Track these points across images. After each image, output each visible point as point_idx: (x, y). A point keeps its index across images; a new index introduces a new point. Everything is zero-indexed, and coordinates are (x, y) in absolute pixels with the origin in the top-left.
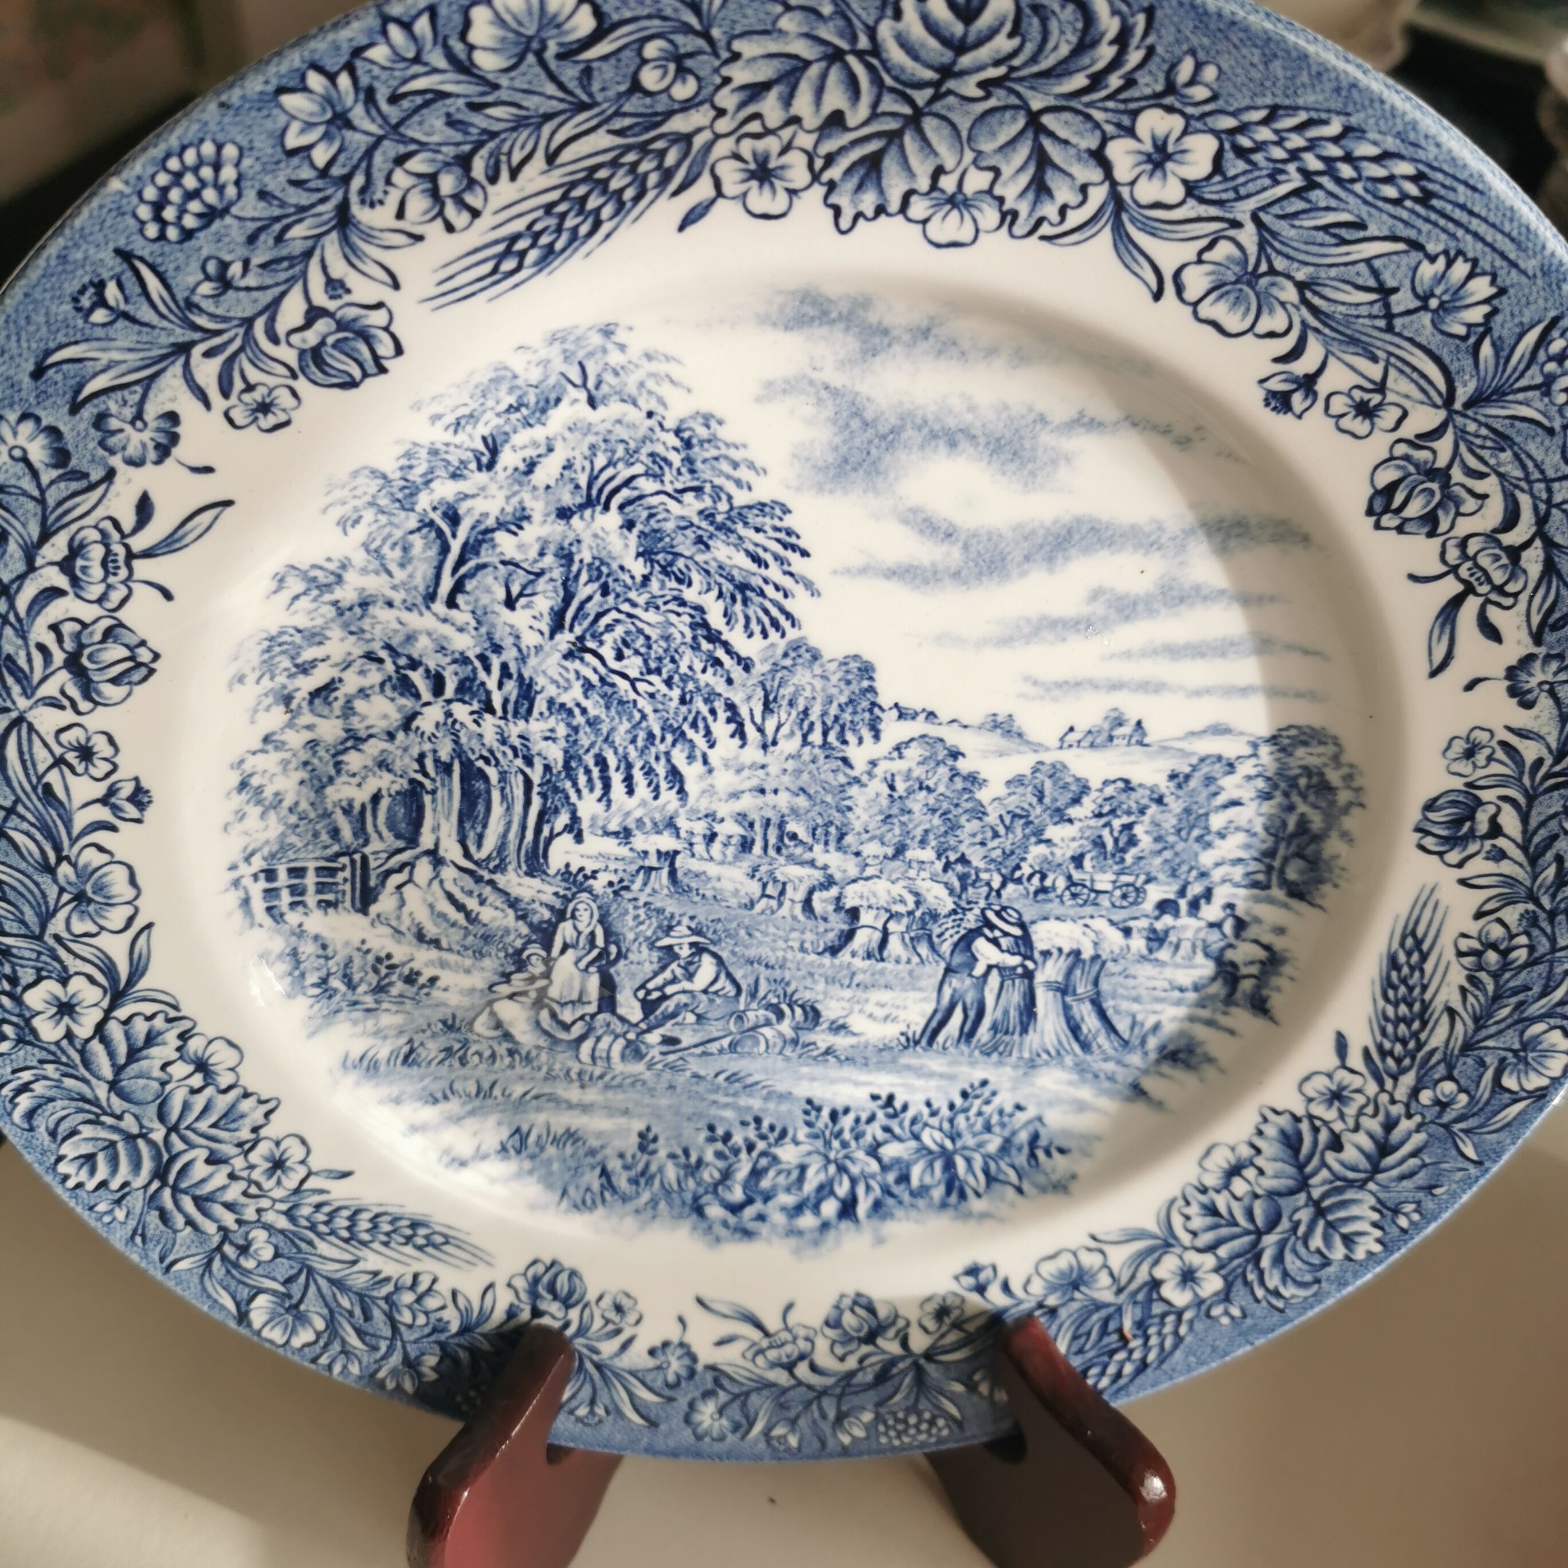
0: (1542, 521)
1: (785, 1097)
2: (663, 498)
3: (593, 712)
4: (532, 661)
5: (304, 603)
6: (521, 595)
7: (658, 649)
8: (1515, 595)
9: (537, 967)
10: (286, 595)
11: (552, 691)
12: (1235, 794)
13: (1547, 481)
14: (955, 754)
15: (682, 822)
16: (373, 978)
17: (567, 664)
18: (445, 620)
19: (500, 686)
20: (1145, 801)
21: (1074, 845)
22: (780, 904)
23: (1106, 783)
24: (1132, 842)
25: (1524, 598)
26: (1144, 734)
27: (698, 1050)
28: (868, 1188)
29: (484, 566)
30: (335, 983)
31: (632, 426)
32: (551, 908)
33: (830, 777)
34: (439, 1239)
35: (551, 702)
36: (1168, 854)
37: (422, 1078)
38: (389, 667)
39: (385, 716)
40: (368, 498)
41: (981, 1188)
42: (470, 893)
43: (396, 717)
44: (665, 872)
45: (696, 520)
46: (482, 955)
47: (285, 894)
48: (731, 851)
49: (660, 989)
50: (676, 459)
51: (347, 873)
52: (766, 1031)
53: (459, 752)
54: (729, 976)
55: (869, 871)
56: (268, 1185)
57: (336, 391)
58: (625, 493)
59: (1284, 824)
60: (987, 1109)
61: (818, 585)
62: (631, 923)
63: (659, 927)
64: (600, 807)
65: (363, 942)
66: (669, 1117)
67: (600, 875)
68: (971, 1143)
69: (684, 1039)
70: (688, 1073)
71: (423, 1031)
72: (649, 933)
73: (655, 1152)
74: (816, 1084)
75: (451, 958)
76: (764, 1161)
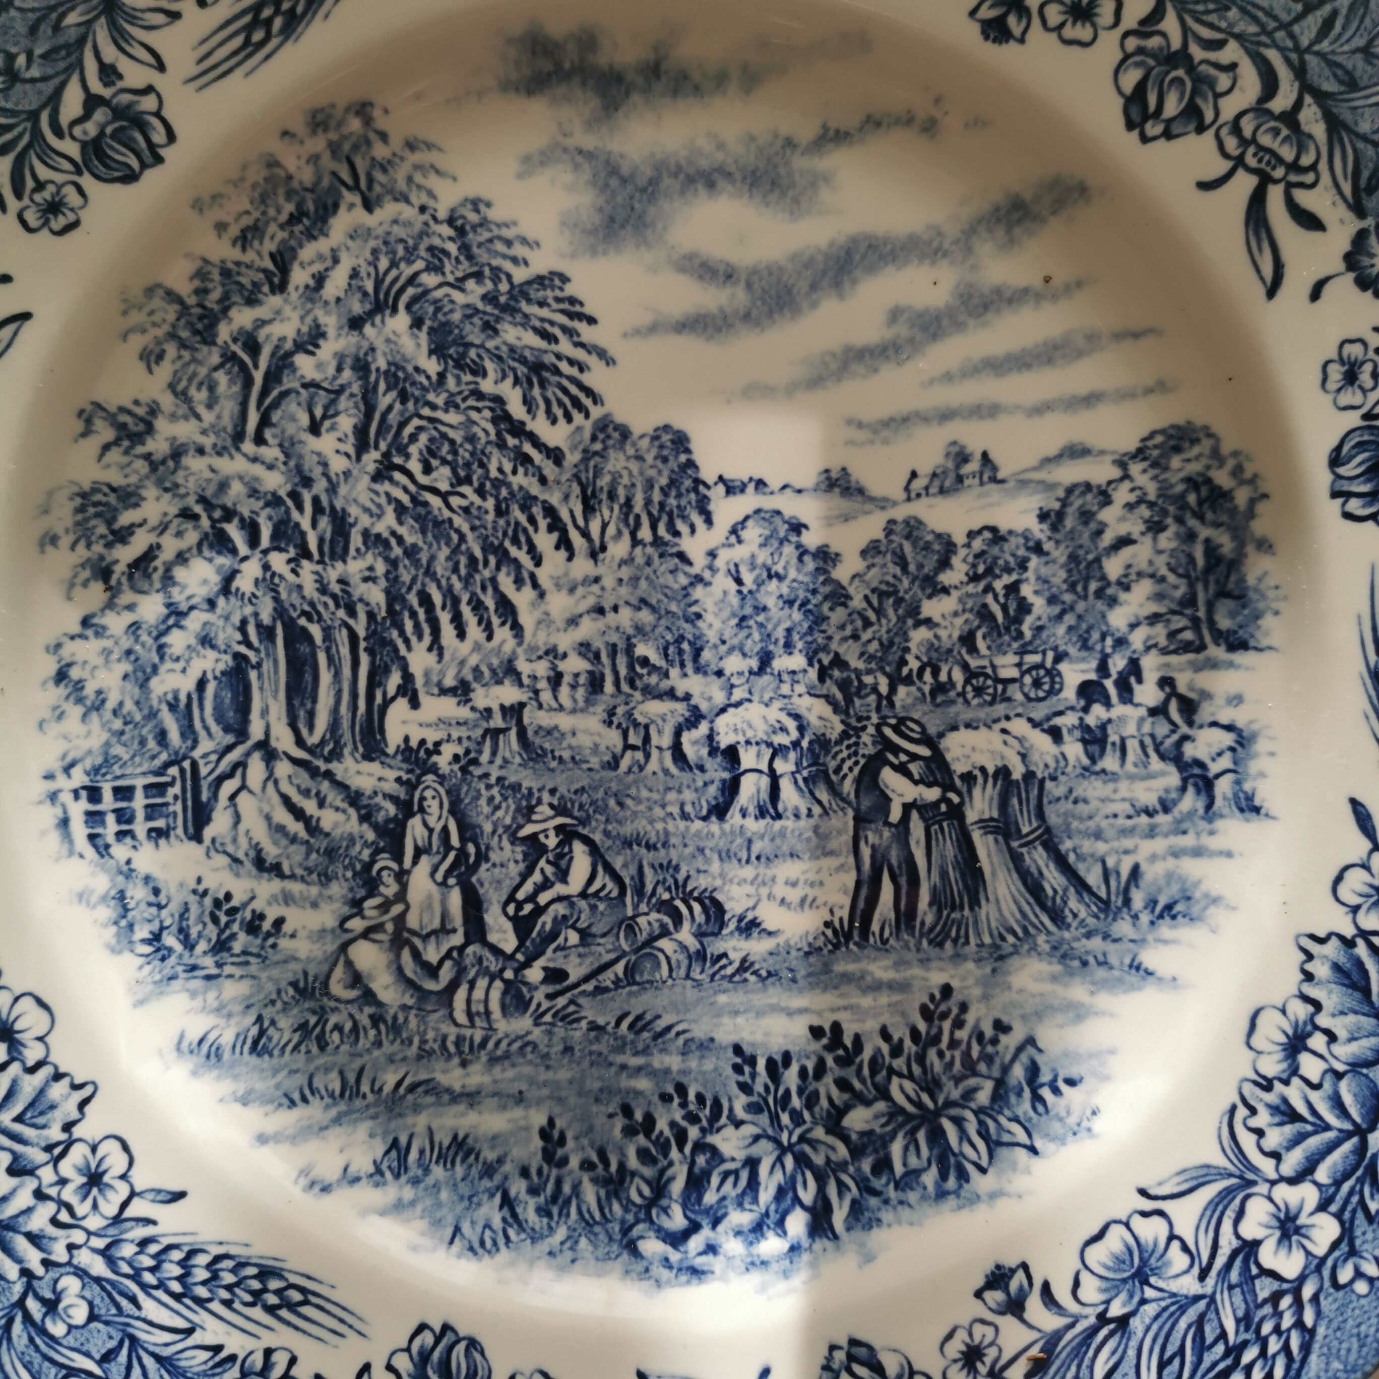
0: (1300, 72)
1: (706, 1045)
2: (446, 290)
3: (410, 539)
4: (343, 490)
5: (114, 455)
6: (325, 417)
7: (464, 454)
8: (1313, 167)
9: (390, 888)
10: (93, 444)
11: (365, 521)
12: (1123, 529)
13: (1286, 27)
14: (797, 527)
15: (523, 666)
16: (212, 931)
17: (377, 487)
18: (255, 460)
19: (314, 525)
20: (1021, 552)
21: (959, 621)
22: (648, 756)
23: (971, 535)
24: (1024, 608)
25: (1323, 166)
26: (995, 469)
27: (589, 987)
28: (842, 1187)
29: (284, 394)
30: (170, 940)
31: (408, 224)
32: (394, 799)
33: (669, 580)
34: (296, 1296)
35: (366, 534)
36: (1069, 619)
37: (276, 1071)
38: (205, 523)
39: (205, 582)
40: (166, 328)
41: (984, 1162)
42: (306, 793)
43: (215, 580)
44: (513, 734)
45: (480, 305)
46: (329, 879)
47: (111, 819)
48: (581, 693)
49: (532, 898)
50: (452, 248)
51: (176, 789)
52: (664, 943)
53: (280, 611)
54: (609, 869)
55: (738, 694)
56: (82, 1209)
57: (118, 187)
58: (411, 291)
59: (1192, 560)
60: (962, 1035)
61: (612, 352)
62: (486, 810)
63: (518, 810)
64: (432, 658)
65: (199, 880)
66: (572, 1100)
67: (444, 748)
68: (956, 1094)
69: (570, 970)
70: (584, 1024)
71: (273, 1002)
72: (508, 821)
73: (564, 1161)
74: (740, 1020)
75: (296, 887)
76: (701, 1160)
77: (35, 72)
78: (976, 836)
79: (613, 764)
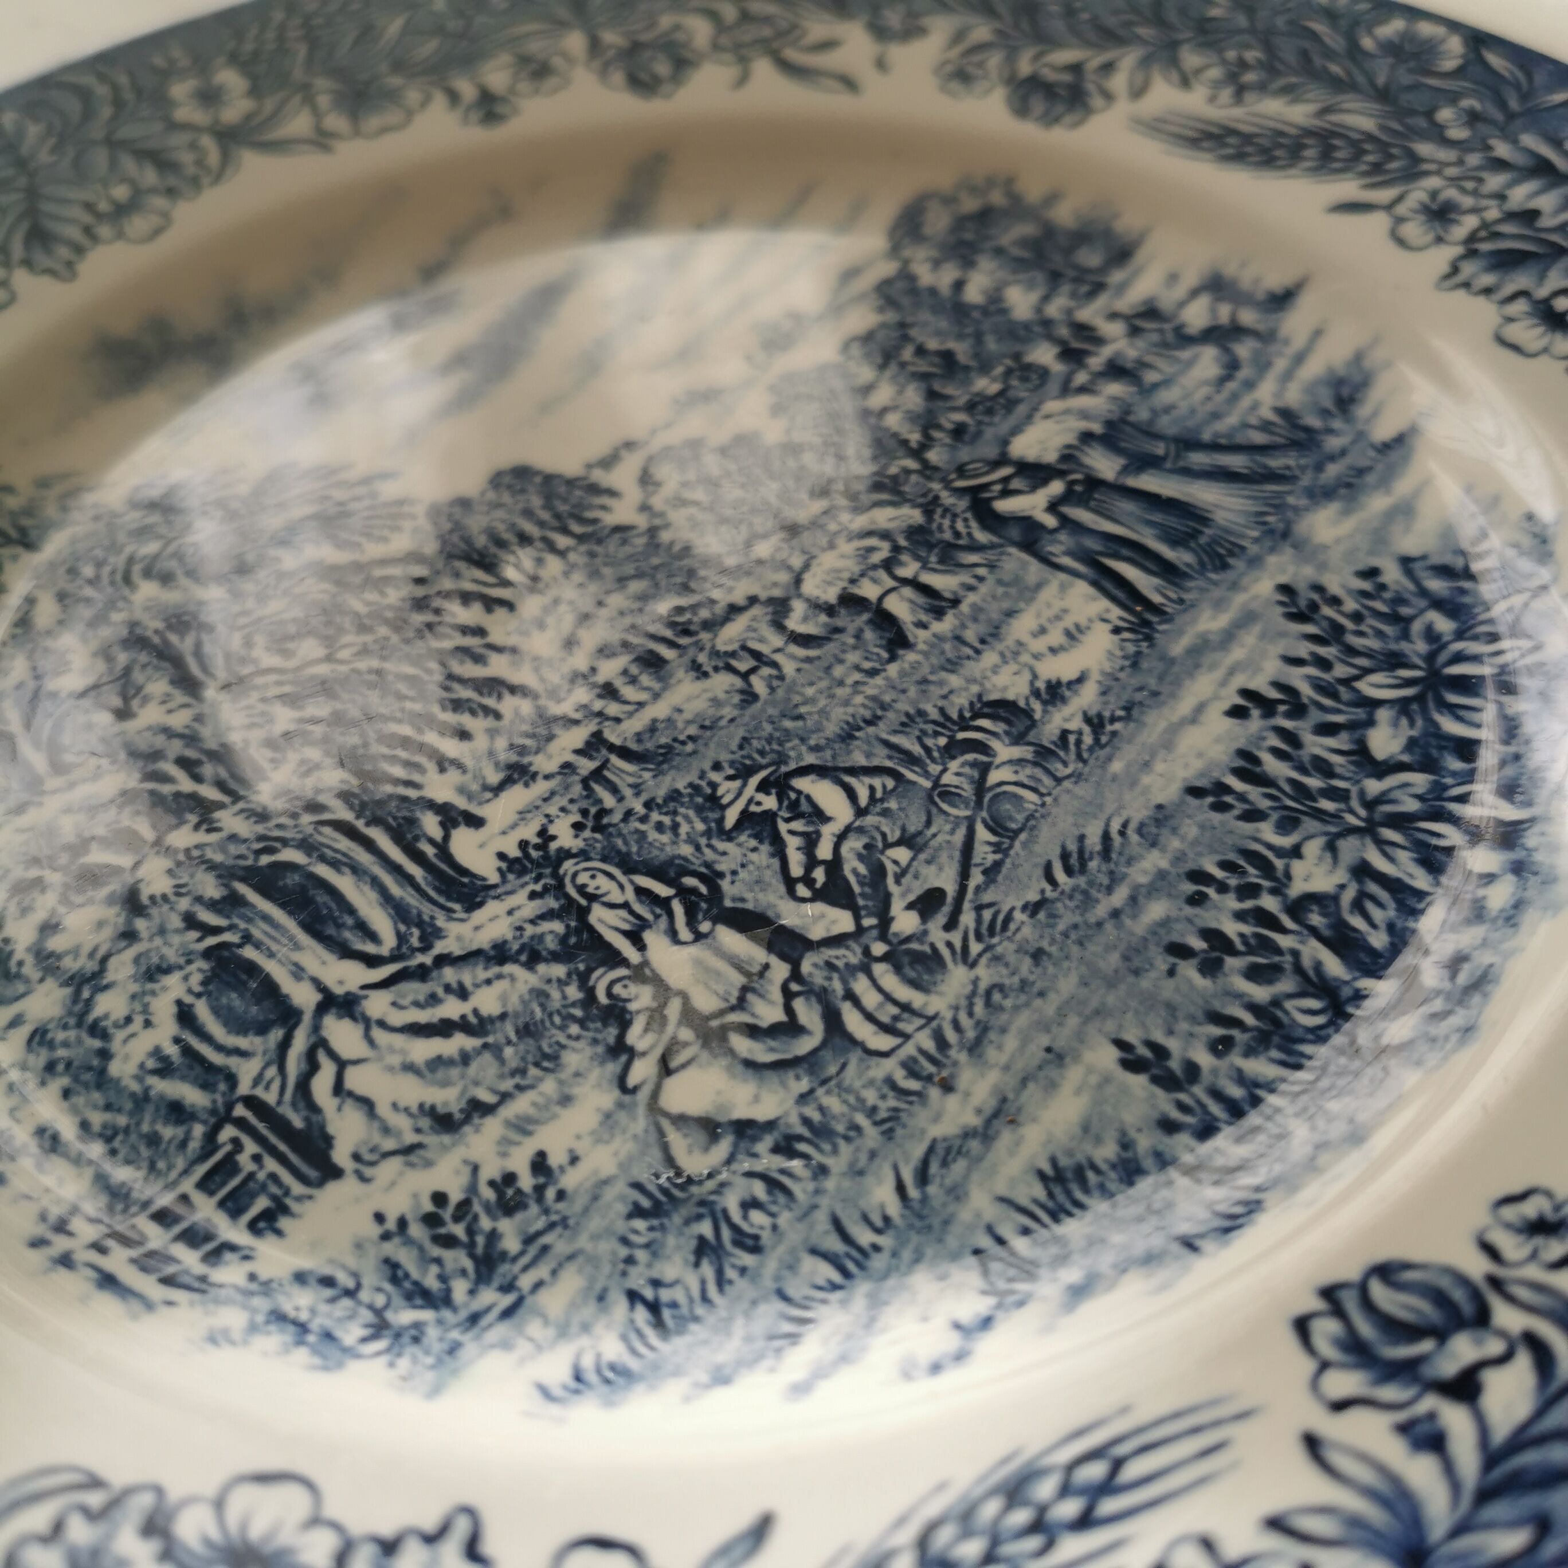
1: (1162, 816)
3: (323, 712)
4: (205, 732)
6: (128, 700)
7: (317, 619)
11: (257, 735)
12: (948, 280)
14: (696, 443)
15: (560, 709)
16: (457, 1259)
17: (245, 702)
18: (71, 786)
19: (198, 779)
20: (895, 334)
21: (910, 393)
22: (775, 665)
23: (843, 352)
24: (946, 354)
27: (976, 878)
28: (1465, 799)
29: (60, 721)
30: (404, 1316)
31: (90, 535)
32: (548, 915)
33: (627, 550)
35: (270, 743)
36: (989, 337)
37: (725, 1329)
38: (54, 878)
39: (100, 924)
42: (433, 1000)
43: (113, 913)
44: (615, 760)
46: (555, 1058)
47: (178, 1250)
48: (646, 680)
49: (812, 862)
51: (251, 1147)
53: (227, 873)
54: (854, 771)
55: (797, 562)
58: (138, 567)
59: (1019, 259)
60: (1350, 606)
61: (388, 470)
62: (665, 838)
63: (699, 810)
64: (453, 776)
65: (379, 1218)
66: (1111, 1000)
67: (552, 830)
68: (1421, 647)
69: (937, 884)
70: (1019, 916)
71: (630, 1260)
72: (700, 826)
73: (1192, 1070)
74: (1159, 767)
75: (521, 1105)
76: (1316, 919)
78: (1132, 482)
79: (749, 697)
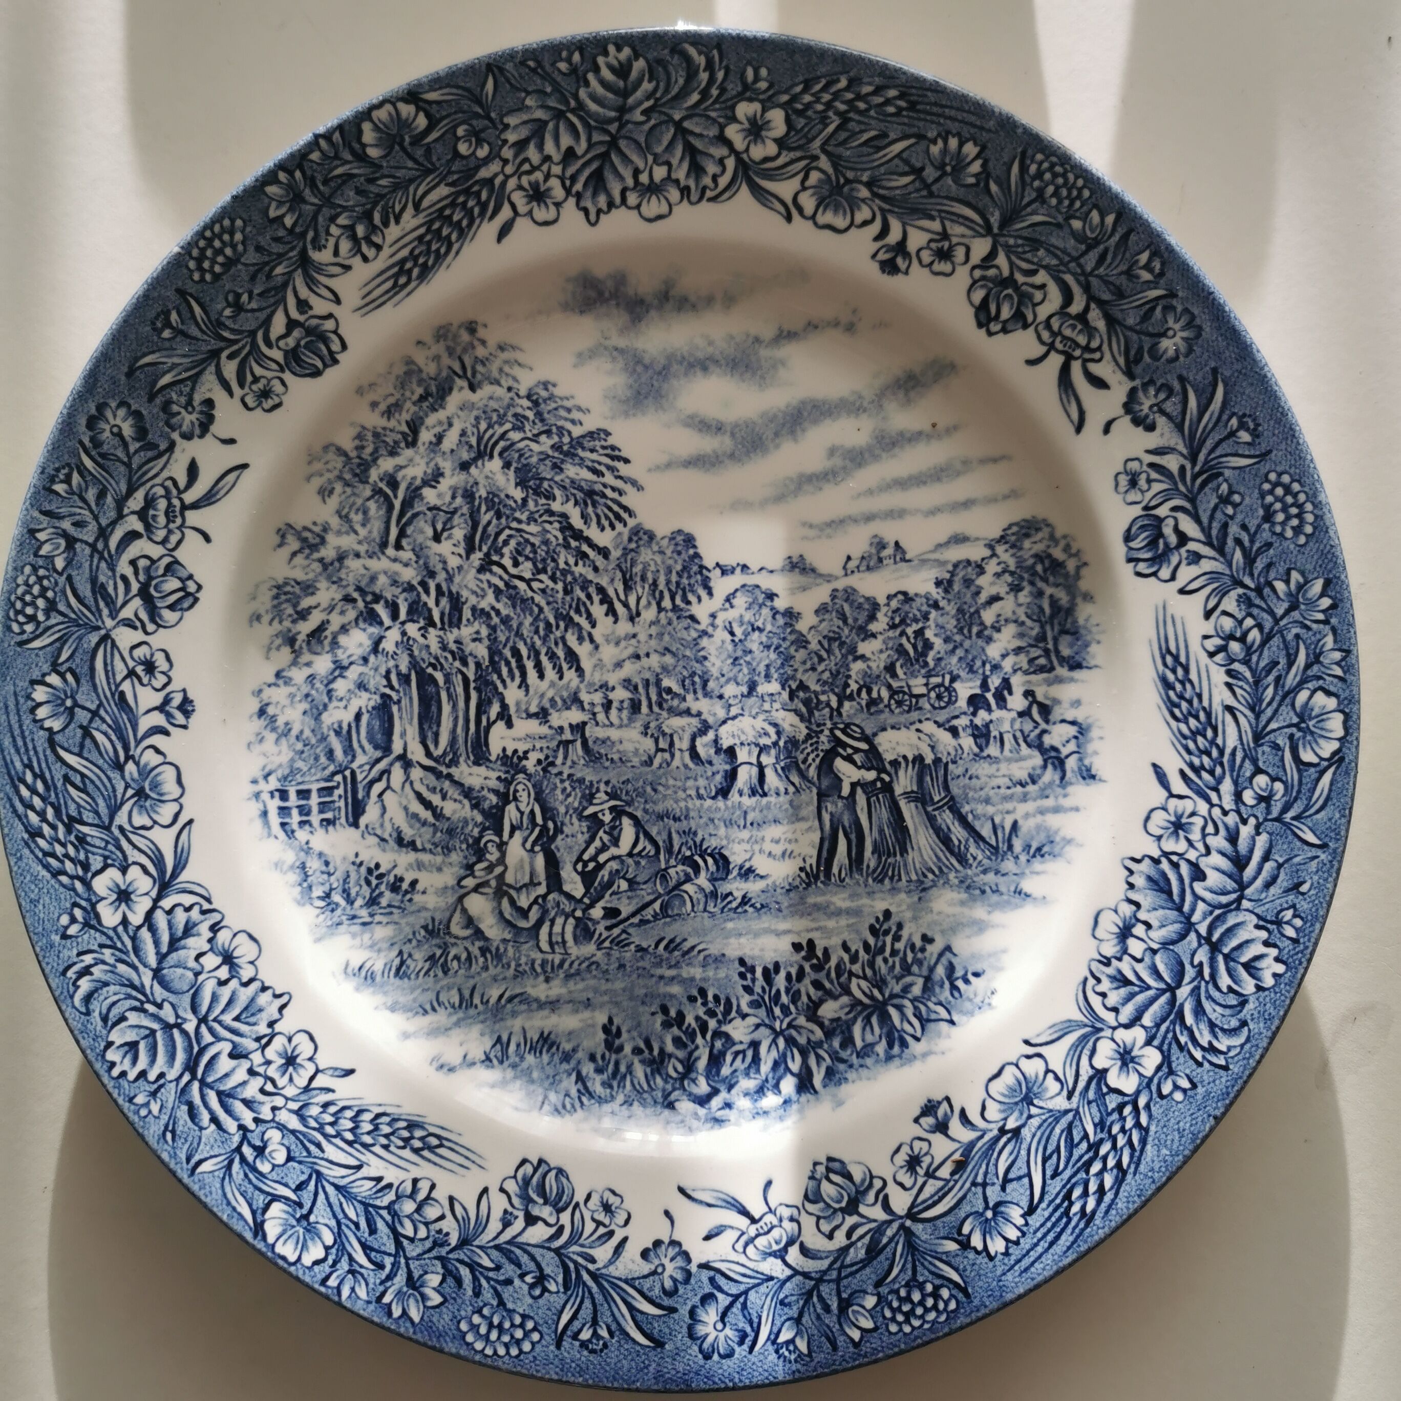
0: (1087, 288)
1: (720, 959)
2: (527, 442)
3: (504, 612)
4: (457, 579)
5: (299, 560)
6: (444, 530)
7: (541, 553)
8: (1099, 348)
9: (493, 855)
10: (286, 552)
11: (473, 600)
12: (994, 591)
13: (1076, 259)
14: (771, 596)
15: (585, 697)
16: (366, 891)
17: (481, 576)
18: (395, 560)
19: (437, 603)
20: (925, 608)
21: (884, 656)
22: (673, 756)
23: (890, 597)
24: (928, 646)
25: (1105, 347)
26: (904, 552)
27: (636, 920)
28: (819, 1058)
29: (415, 515)
30: (337, 898)
31: (500, 399)
32: (496, 792)
33: (684, 634)
34: (434, 1141)
35: (474, 609)
36: (960, 652)
37: (413, 990)
38: (361, 604)
39: (361, 645)
40: (336, 473)
41: (919, 1034)
42: (433, 790)
43: (368, 643)
44: (579, 743)
45: (550, 452)
46: (449, 851)
47: (295, 812)
48: (625, 714)
49: (594, 858)
50: (530, 414)
51: (340, 791)
52: (688, 887)
53: (414, 664)
54: (648, 836)
55: (734, 711)
56: (282, 1082)
57: (308, 379)
58: (502, 444)
59: (1041, 609)
60: (900, 946)
61: (641, 482)
62: (561, 797)
63: (583, 796)
64: (521, 693)
65: (357, 855)
66: (625, 1004)
67: (530, 755)
68: (897, 989)
69: (622, 909)
70: (632, 947)
71: (410, 941)
72: (576, 804)
73: (621, 1049)
74: (743, 940)
75: (425, 857)
76: (718, 1044)
77: (254, 305)
78: (902, 803)
79: (649, 762)
